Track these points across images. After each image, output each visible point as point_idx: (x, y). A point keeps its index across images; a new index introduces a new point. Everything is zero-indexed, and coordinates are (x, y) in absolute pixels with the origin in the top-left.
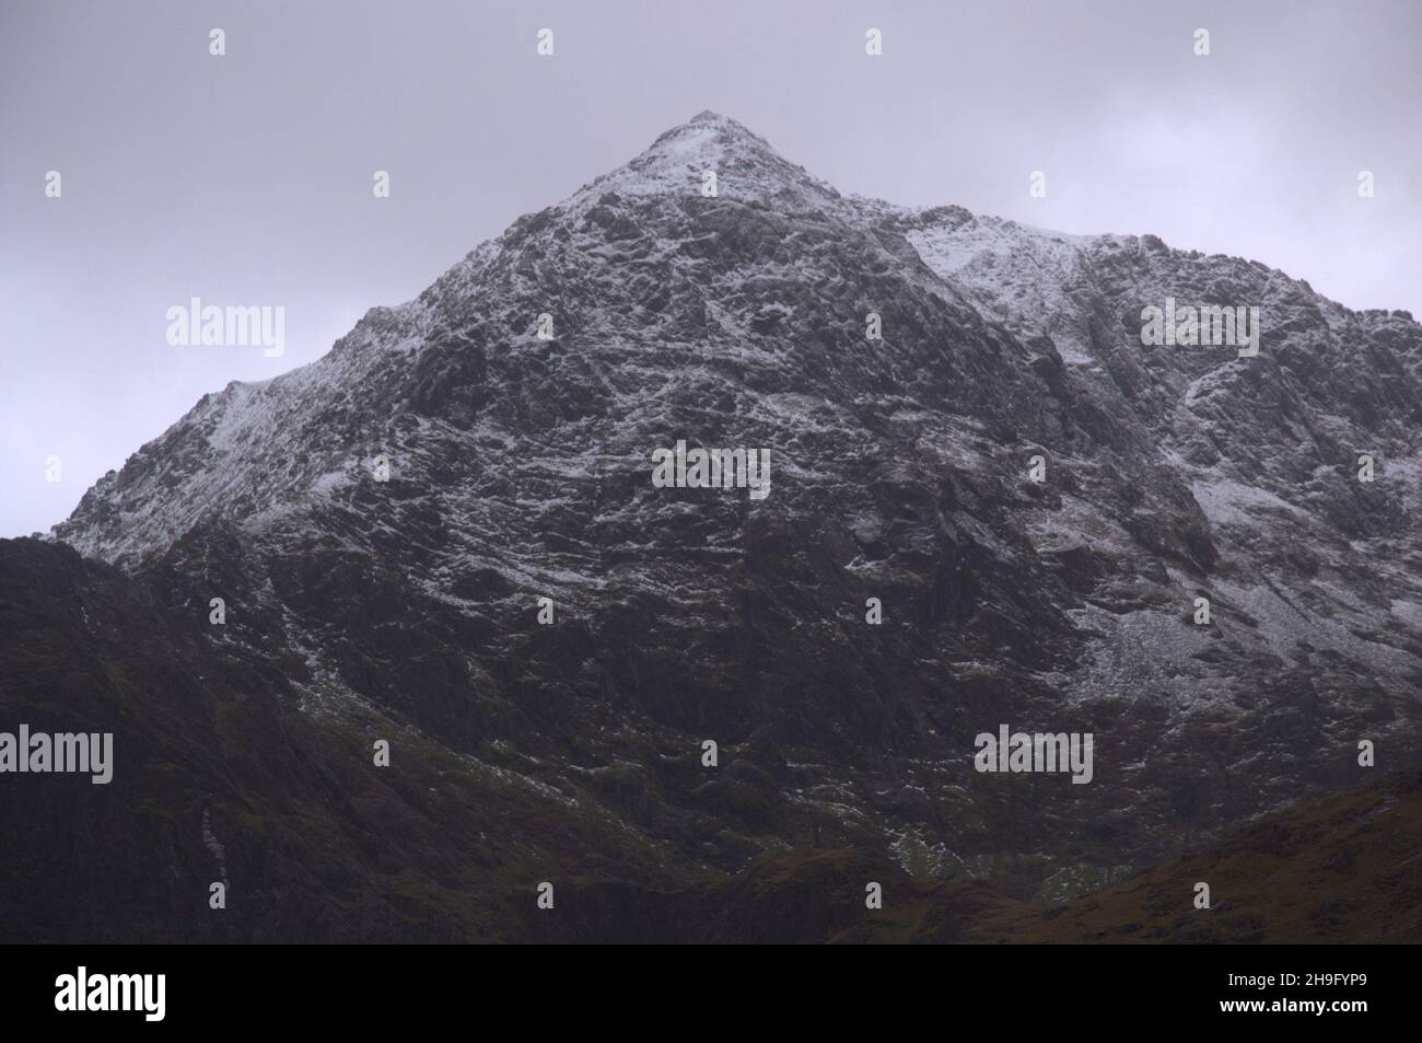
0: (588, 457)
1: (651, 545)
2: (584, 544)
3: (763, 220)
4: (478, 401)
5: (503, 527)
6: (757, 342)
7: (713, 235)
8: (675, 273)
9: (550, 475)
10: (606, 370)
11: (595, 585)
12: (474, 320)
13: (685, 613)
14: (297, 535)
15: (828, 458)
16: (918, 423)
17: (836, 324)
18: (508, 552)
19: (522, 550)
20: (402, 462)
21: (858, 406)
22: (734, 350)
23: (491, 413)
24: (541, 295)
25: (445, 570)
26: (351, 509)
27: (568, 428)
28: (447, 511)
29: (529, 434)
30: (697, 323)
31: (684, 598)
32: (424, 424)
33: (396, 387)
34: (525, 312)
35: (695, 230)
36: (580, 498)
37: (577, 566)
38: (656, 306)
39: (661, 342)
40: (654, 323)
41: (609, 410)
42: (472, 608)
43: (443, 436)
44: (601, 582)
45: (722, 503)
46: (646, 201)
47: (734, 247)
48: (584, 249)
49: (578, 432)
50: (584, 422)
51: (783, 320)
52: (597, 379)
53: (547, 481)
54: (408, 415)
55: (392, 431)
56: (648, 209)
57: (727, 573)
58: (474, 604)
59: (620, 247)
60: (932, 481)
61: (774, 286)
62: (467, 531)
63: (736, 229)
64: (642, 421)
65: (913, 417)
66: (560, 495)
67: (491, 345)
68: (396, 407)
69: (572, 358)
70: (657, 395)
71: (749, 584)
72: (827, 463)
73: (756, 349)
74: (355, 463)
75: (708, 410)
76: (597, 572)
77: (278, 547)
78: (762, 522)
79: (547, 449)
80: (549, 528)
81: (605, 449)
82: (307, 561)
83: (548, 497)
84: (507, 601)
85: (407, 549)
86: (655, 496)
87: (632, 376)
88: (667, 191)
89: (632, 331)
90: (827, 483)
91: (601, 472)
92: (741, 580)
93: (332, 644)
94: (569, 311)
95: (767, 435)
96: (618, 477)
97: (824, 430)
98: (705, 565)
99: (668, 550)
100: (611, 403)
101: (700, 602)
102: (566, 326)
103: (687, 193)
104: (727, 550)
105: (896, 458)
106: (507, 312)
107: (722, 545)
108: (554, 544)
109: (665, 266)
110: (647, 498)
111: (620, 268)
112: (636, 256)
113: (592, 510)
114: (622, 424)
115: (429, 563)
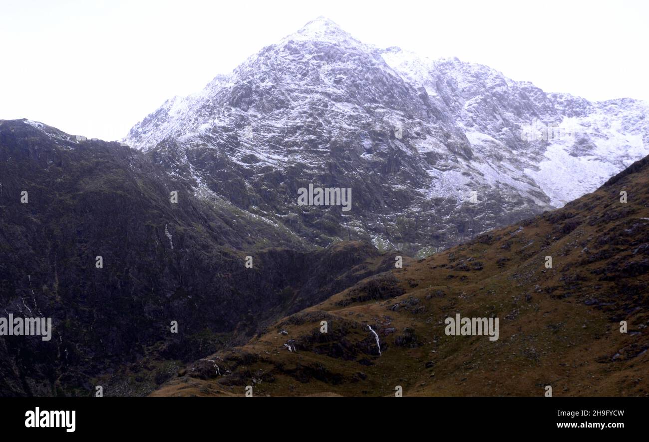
0: (283, 121)
1: (301, 148)
2: (281, 147)
3: (338, 49)
4: (250, 103)
5: (257, 142)
6: (335, 87)
7: (322, 54)
8: (311, 65)
9: (271, 126)
10: (289, 94)
11: (284, 160)
12: (249, 78)
13: (312, 169)
14: (194, 143)
15: (356, 123)
16: (384, 113)
17: (359, 82)
18: (258, 149)
19: (262, 149)
20: (226, 121)
21: (365, 107)
22: (328, 89)
23: (254, 106)
24: (270, 71)
25: (239, 154)
26: (211, 135)
27: (277, 112)
28: (240, 136)
29: (265, 113)
30: (317, 80)
31: (311, 164)
32: (233, 109)
33: (225, 98)
34: (265, 76)
35: (317, 52)
36: (280, 133)
37: (279, 154)
38: (305, 75)
39: (306, 86)
40: (304, 80)
41: (290, 106)
42: (246, 166)
43: (239, 114)
44: (286, 159)
45: (323, 136)
46: (302, 43)
47: (329, 57)
48: (283, 57)
49: (280, 113)
50: (282, 110)
51: (343, 80)
52: (286, 97)
53: (271, 128)
54: (229, 107)
55: (224, 111)
56: (303, 45)
57: (325, 157)
58: (248, 165)
59: (294, 57)
60: (388, 130)
61: (341, 70)
62: (246, 142)
63: (329, 52)
64: (300, 110)
65: (382, 110)
66: (274, 132)
67: (254, 86)
68: (225, 104)
69: (279, 90)
70: (305, 102)
71: (331, 161)
72: (356, 124)
73: (335, 89)
74: (212, 121)
75: (320, 107)
76: (285, 156)
77: (189, 146)
78: (336, 141)
79: (271, 118)
80: (271, 142)
81: (288, 118)
82: (197, 150)
83: (271, 133)
84: (258, 164)
85: (227, 148)
86: (303, 133)
87: (297, 96)
88: (309, 40)
89: (297, 83)
90: (356, 130)
91: (287, 125)
92: (329, 159)
93: (204, 176)
94: (278, 76)
95: (337, 115)
96: (292, 127)
97: (355, 114)
98: (318, 154)
99: (307, 150)
100: (290, 105)
101: (316, 166)
102: (277, 80)
103: (315, 41)
104: (325, 150)
105: (377, 123)
106: (259, 76)
107: (323, 148)
108: (272, 147)
109: (307, 63)
110: (301, 134)
111: (294, 63)
112: (299, 60)
113: (284, 137)
114: (293, 111)
115: (234, 152)
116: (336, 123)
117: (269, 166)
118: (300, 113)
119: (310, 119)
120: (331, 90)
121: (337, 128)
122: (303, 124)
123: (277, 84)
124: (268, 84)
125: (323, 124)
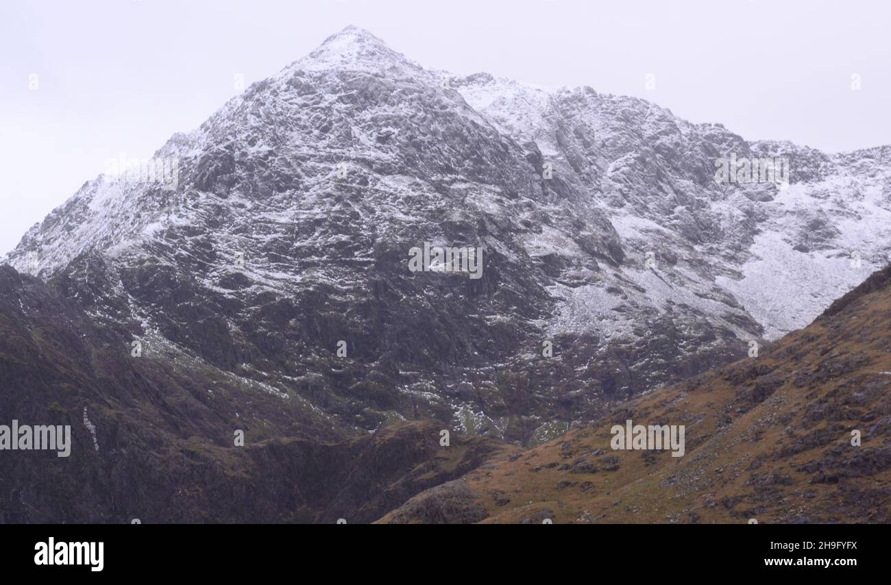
0: (291, 212)
1: (325, 258)
2: (289, 257)
3: (381, 83)
4: (231, 183)
5: (246, 250)
6: (379, 148)
7: (355, 92)
8: (335, 112)
9: (270, 222)
10: (299, 165)
11: (295, 280)
12: (228, 140)
13: (344, 293)
14: (135, 257)
15: (418, 209)
16: (466, 189)
17: (421, 137)
18: (248, 263)
19: (256, 262)
20: (191, 217)
21: (434, 181)
22: (367, 153)
23: (238, 189)
24: (264, 125)
25: (215, 273)
26: (164, 242)
27: (279, 196)
28: (215, 242)
29: (259, 199)
30: (347, 139)
31: (343, 286)
32: (202, 196)
33: (187, 176)
34: (255, 135)
35: (345, 89)
36: (286, 233)
37: (286, 269)
38: (325, 130)
39: (328, 149)
40: (324, 139)
41: (301, 186)
42: (230, 294)
43: (213, 203)
44: (298, 278)
45: (362, 235)
46: (319, 74)
47: (366, 98)
48: (286, 100)
49: (284, 198)
50: (288, 193)
51: (393, 136)
52: (294, 170)
53: (269, 225)
54: (194, 191)
55: (185, 200)
56: (320, 78)
57: (366, 272)
59: (305, 99)
60: (474, 220)
61: (388, 118)
62: (227, 252)
63: (367, 88)
64: (319, 191)
65: (463, 186)
66: (276, 232)
67: (237, 153)
68: (187, 187)
69: (281, 159)
70: (327, 177)
71: (377, 277)
72: (418, 212)
73: (379, 152)
74: (166, 218)
75: (354, 185)
76: (297, 273)
77: (125, 264)
78: (384, 243)
79: (268, 208)
80: (271, 250)
81: (300, 207)
82: (141, 271)
83: (270, 233)
84: (248, 289)
85: (194, 263)
86: (327, 232)
87: (313, 168)
88: (330, 68)
89: (312, 144)
90: (418, 222)
91: (298, 219)
92: (373, 275)
93: (155, 315)
94: (279, 134)
95: (385, 197)
96: (307, 222)
97: (416, 194)
98: (354, 267)
99: (334, 260)
100: (302, 183)
101: (352, 287)
102: (277, 141)
103: (340, 69)
104: (365, 260)
105: (454, 208)
106: (246, 135)
107: (362, 257)
108: (273, 259)
109: (329, 108)
110: (323, 233)
111: (306, 110)
112: (314, 104)
113: (293, 240)
114: (308, 193)
115: (206, 270)
116: (384, 211)
117: (268, 293)
118: (319, 196)
119: (337, 207)
120: (373, 154)
121: (385, 220)
122: (325, 216)
123: (278, 148)
124: (262, 148)
125: (361, 214)
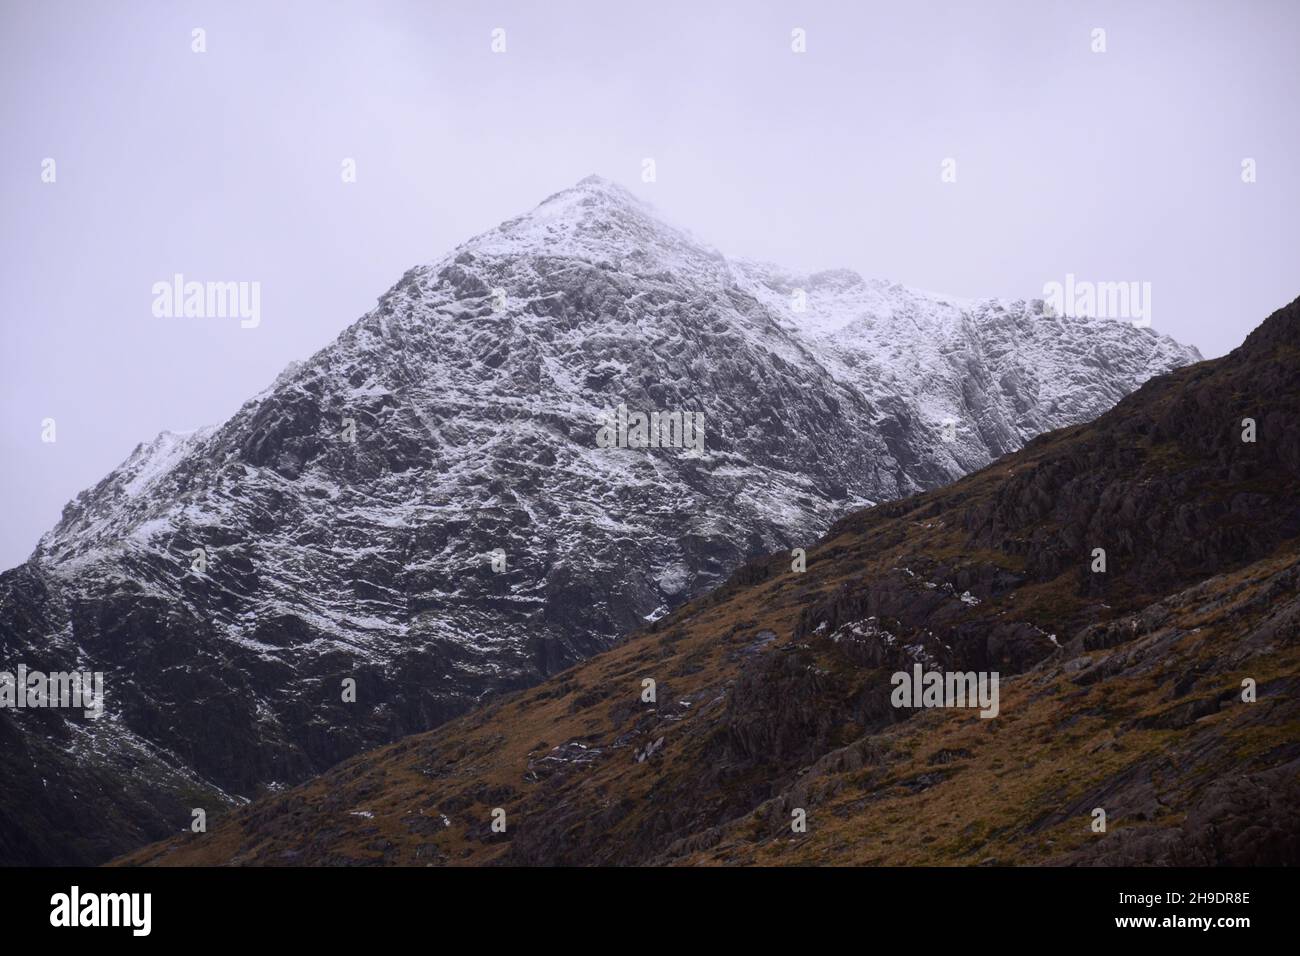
0: (408, 508)
1: (456, 594)
2: (392, 591)
3: (610, 280)
4: (307, 453)
5: (315, 575)
6: (588, 398)
7: (559, 295)
8: (518, 330)
9: (367, 525)
10: (438, 423)
11: (398, 631)
12: (313, 373)
13: (481, 660)
14: (102, 580)
15: (641, 511)
16: (741, 479)
17: (669, 381)
18: (316, 599)
19: (331, 597)
20: (224, 510)
21: (681, 461)
22: (564, 405)
23: (320, 463)
24: (384, 350)
25: (251, 615)
26: (166, 555)
27: (392, 478)
28: (261, 558)
29: (354, 483)
30: (532, 378)
31: (482, 646)
32: (252, 472)
33: (233, 437)
34: (365, 366)
35: (544, 289)
36: (393, 547)
37: (382, 612)
38: (495, 361)
39: (494, 397)
40: (491, 378)
41: (435, 462)
42: (270, 653)
43: (268, 486)
44: (403, 629)
45: (529, 554)
46: (499, 261)
47: (579, 306)
48: (432, 306)
49: (401, 483)
50: (409, 473)
51: (616, 378)
52: (426, 432)
53: (365, 530)
54: (238, 465)
55: (220, 480)
56: (501, 268)
57: (528, 621)
58: (275, 648)
59: (467, 305)
60: (741, 535)
61: (612, 345)
62: (279, 577)
63: (581, 289)
64: (465, 473)
65: (739, 472)
66: (375, 544)
67: (327, 398)
68: (229, 456)
69: (405, 411)
70: (483, 447)
71: (547, 633)
72: (641, 516)
73: (587, 405)
74: (179, 510)
75: (528, 463)
76: (402, 619)
77: (84, 591)
78: (566, 570)
79: (369, 499)
80: (360, 576)
81: (426, 500)
82: (105, 604)
83: (364, 545)
84: (307, 646)
85: (215, 594)
86: (466, 546)
87: (461, 429)
88: (521, 251)
89: (468, 386)
90: (636, 535)
91: (418, 522)
92: (539, 629)
93: (119, 686)
94: (409, 366)
95: (583, 488)
96: (433, 527)
97: (639, 483)
98: (506, 613)
99: (473, 598)
100: (437, 456)
101: (497, 649)
102: (404, 380)
103: (540, 253)
104: (529, 599)
105: (708, 512)
106: (347, 366)
107: (524, 594)
108: (363, 591)
109: (507, 323)
110: (458, 548)
111: (466, 325)
112: (481, 314)
113: (404, 559)
114: (445, 475)
115: (237, 608)
116: (575, 512)
117: (340, 654)
118: (464, 482)
119: (491, 502)
120: (574, 408)
121: (576, 528)
122: (467, 518)
123: (402, 392)
124: (375, 389)
125: (533, 516)
